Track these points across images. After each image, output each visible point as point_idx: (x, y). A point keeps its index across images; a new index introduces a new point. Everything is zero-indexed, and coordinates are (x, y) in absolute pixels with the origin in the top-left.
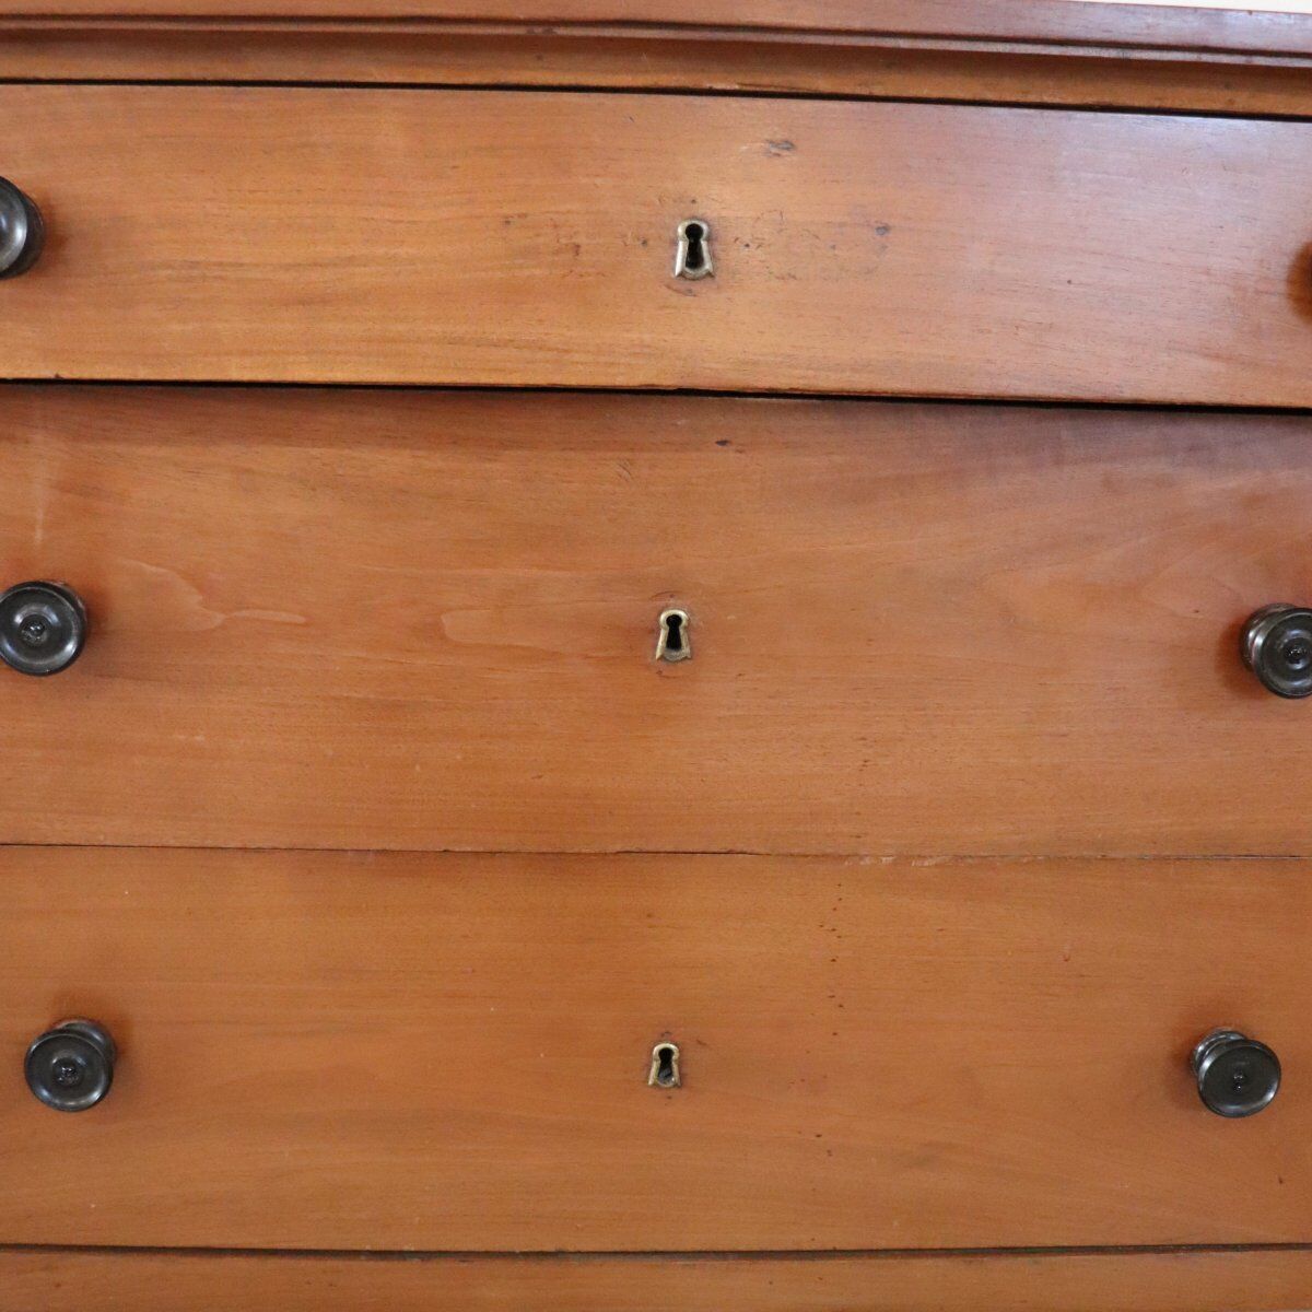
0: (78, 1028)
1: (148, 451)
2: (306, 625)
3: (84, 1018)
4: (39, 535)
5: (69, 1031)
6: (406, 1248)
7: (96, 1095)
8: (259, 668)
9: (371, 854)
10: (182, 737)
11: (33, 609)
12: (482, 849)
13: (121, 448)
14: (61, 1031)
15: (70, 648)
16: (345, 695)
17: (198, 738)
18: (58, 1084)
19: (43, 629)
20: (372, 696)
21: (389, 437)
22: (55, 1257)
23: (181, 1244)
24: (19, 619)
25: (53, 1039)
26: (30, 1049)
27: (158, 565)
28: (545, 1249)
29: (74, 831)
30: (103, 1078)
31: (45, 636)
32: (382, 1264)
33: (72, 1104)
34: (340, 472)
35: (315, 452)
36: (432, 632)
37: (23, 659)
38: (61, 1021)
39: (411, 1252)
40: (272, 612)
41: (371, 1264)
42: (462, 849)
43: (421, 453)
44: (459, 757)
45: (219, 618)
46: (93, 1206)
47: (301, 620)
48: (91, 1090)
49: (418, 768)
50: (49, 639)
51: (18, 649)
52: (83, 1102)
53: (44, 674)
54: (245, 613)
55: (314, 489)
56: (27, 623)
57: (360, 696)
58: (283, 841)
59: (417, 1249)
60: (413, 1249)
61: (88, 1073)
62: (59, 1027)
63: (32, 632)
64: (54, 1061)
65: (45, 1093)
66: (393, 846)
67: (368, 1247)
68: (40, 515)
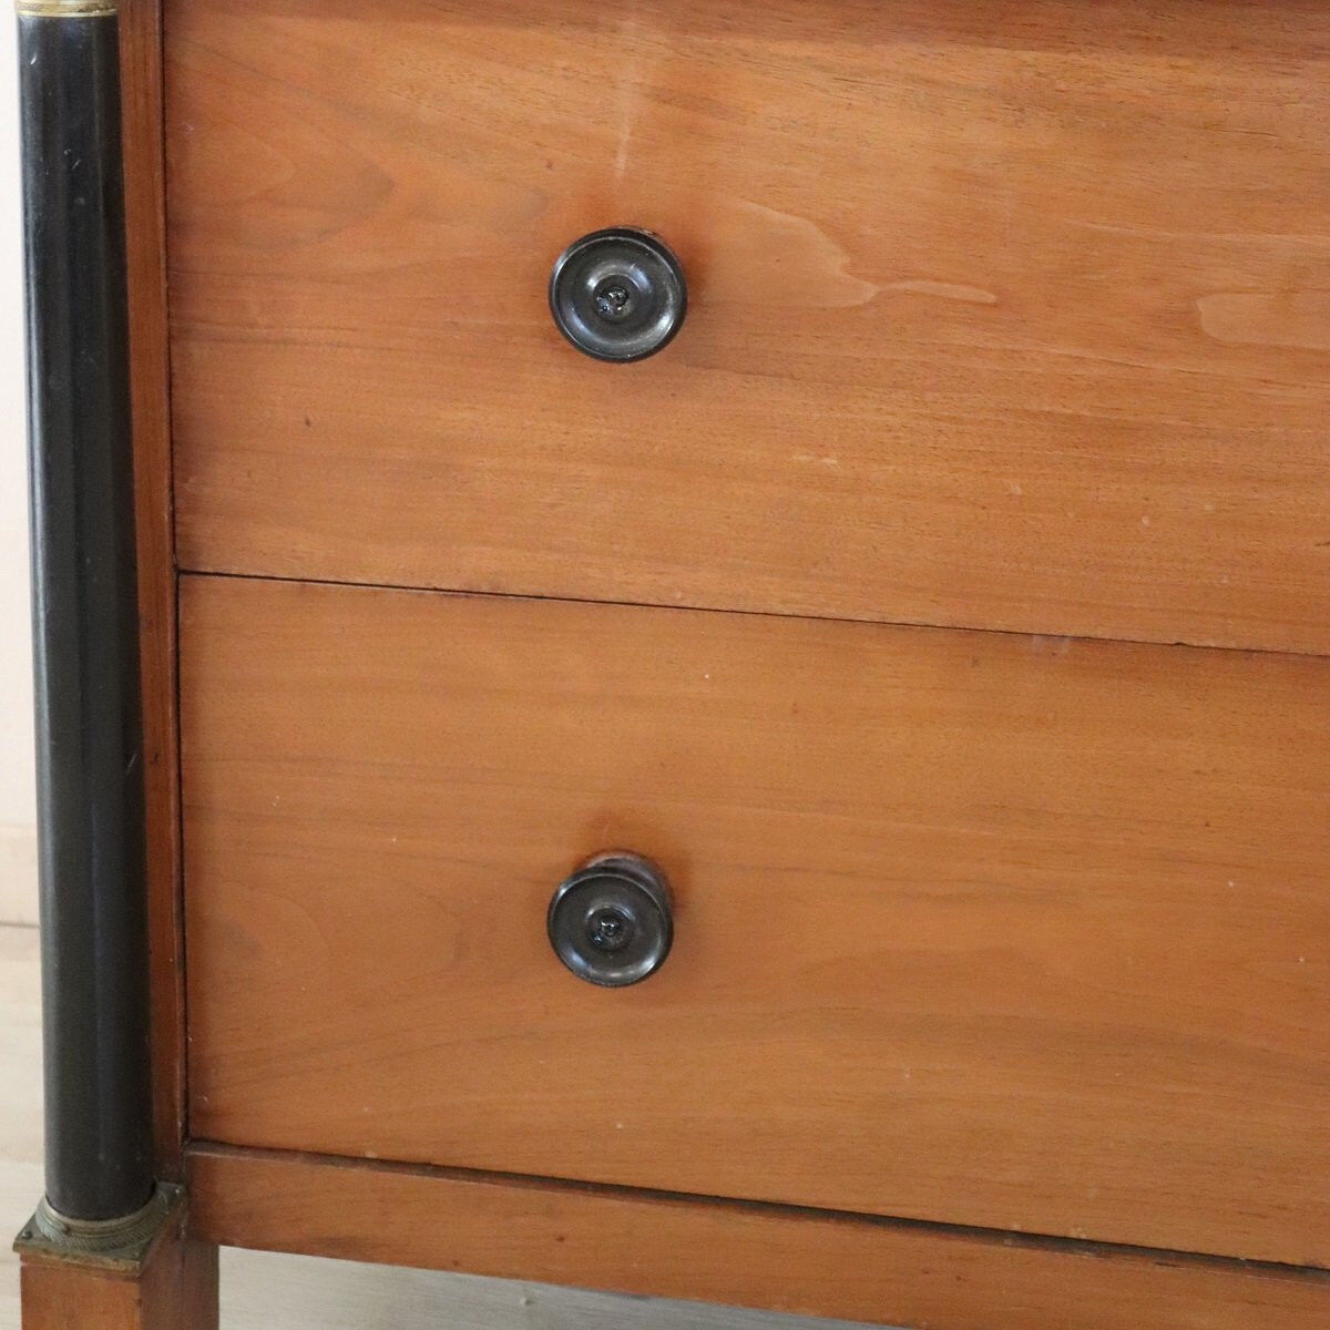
0: (623, 865)
1: (788, 48)
2: (995, 305)
3: (633, 853)
4: (621, 162)
5: (614, 870)
6: (1073, 1234)
7: (649, 964)
8: (923, 364)
9: (1067, 640)
10: (804, 458)
11: (610, 268)
12: (1233, 645)
13: (746, 43)
14: (598, 869)
15: (665, 323)
16: (1047, 409)
17: (830, 461)
18: (594, 945)
19: (627, 296)
20: (1085, 412)
21: (1137, 37)
22: (559, 1197)
23: (746, 1195)
24: (593, 283)
25: (587, 881)
26: (557, 893)
27: (788, 212)
28: (1288, 1260)
29: (642, 584)
30: (659, 943)
31: (628, 308)
32: (1040, 1255)
33: (615, 975)
34: (1063, 87)
35: (1028, 56)
36: (1181, 323)
37: (598, 340)
38: (596, 854)
39: (1079, 1240)
40: (947, 285)
41: (1022, 1253)
42: (1202, 644)
43: (1182, 62)
44: (1208, 507)
45: (870, 291)
46: (619, 1126)
47: (992, 298)
48: (641, 958)
49: (1146, 521)
50: (635, 311)
51: (589, 325)
52: (631, 972)
53: (624, 361)
54: (909, 285)
55: (1021, 110)
56: (604, 288)
57: (1069, 411)
58: (938, 616)
59: (1091, 1237)
60: (1083, 1236)
61: (639, 932)
62: (592, 864)
63: (611, 301)
64: (591, 913)
65: (576, 958)
66: (1099, 633)
67: (1016, 1227)
68: (625, 137)
